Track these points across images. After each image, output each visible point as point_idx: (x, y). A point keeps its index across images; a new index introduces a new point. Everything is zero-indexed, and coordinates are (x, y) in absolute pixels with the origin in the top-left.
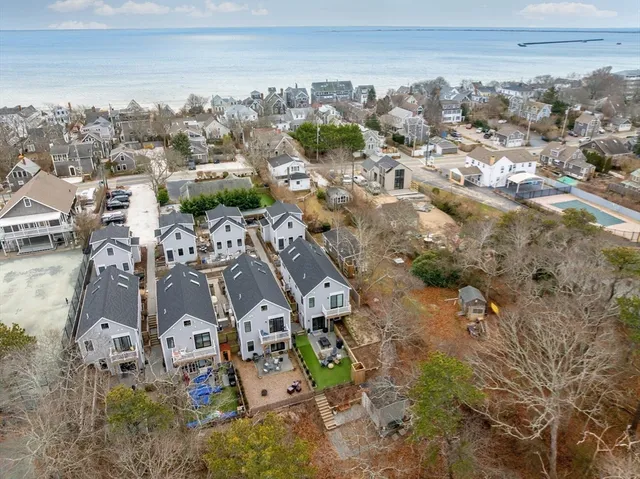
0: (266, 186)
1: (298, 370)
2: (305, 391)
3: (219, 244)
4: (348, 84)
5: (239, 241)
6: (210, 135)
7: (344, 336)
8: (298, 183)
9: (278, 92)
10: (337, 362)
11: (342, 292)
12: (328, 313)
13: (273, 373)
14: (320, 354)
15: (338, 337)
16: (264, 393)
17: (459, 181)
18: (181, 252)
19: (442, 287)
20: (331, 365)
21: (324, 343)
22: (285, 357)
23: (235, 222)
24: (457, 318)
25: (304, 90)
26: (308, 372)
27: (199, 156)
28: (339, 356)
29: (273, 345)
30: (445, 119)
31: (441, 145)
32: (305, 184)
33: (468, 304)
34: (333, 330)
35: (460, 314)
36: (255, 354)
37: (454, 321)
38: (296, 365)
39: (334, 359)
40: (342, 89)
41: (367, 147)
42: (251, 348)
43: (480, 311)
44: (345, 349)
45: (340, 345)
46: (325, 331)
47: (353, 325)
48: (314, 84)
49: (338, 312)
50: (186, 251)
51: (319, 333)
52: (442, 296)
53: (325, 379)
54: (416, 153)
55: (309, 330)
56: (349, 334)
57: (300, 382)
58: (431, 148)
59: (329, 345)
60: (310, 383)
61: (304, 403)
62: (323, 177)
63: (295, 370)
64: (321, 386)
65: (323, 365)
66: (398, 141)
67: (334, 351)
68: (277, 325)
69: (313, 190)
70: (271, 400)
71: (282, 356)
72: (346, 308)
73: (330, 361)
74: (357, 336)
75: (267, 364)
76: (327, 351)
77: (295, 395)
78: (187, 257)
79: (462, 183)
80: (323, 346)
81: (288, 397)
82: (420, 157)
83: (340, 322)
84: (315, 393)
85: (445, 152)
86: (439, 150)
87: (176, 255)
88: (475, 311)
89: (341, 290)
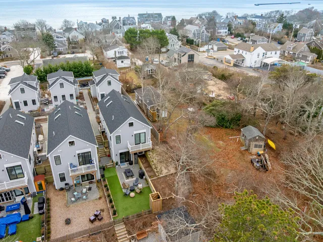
0: (101, 64)
1: (103, 199)
2: (106, 221)
3: (56, 97)
4: (160, 15)
5: (71, 95)
6: (72, 39)
7: (145, 168)
8: (122, 62)
9: (118, 19)
10: (138, 191)
11: (145, 131)
12: (132, 148)
13: (80, 202)
14: (124, 184)
15: (141, 168)
16: (68, 222)
17: (230, 63)
18: (26, 103)
19: (226, 127)
20: (132, 194)
21: (128, 174)
22: (94, 186)
23: (68, 81)
24: (241, 152)
25: (133, 18)
26: (111, 201)
27: (61, 49)
28: (140, 186)
29: (83, 176)
30: (218, 33)
31: (216, 45)
32: (127, 63)
33: (250, 140)
34: (137, 163)
35: (243, 148)
36: (66, 184)
37: (238, 154)
38: (102, 194)
39: (136, 188)
40: (156, 17)
41: (170, 45)
42: (63, 179)
43: (260, 146)
44: (146, 179)
45: (142, 175)
46: (131, 163)
47: (153, 158)
48: (139, 15)
49: (142, 148)
50: (30, 103)
51: (125, 165)
52: (227, 134)
53: (127, 208)
54: (201, 49)
55: (117, 164)
56: (150, 166)
57: (102, 210)
58: (210, 47)
59: (132, 176)
60: (111, 212)
61: (104, 232)
62: (141, 60)
63: (100, 198)
64: (121, 215)
65: (126, 195)
66: (190, 42)
67: (137, 181)
68: (85, 159)
69: (133, 67)
70: (73, 229)
71: (91, 186)
72: (149, 144)
73: (132, 190)
74: (156, 168)
75: (75, 193)
76: (130, 181)
77: (97, 223)
78: (31, 107)
79: (232, 65)
80: (128, 177)
81: (89, 226)
82: (204, 52)
83: (143, 155)
84: (114, 223)
85: (219, 50)
86: (215, 48)
87: (22, 105)
88: (256, 146)
89: (143, 128)
